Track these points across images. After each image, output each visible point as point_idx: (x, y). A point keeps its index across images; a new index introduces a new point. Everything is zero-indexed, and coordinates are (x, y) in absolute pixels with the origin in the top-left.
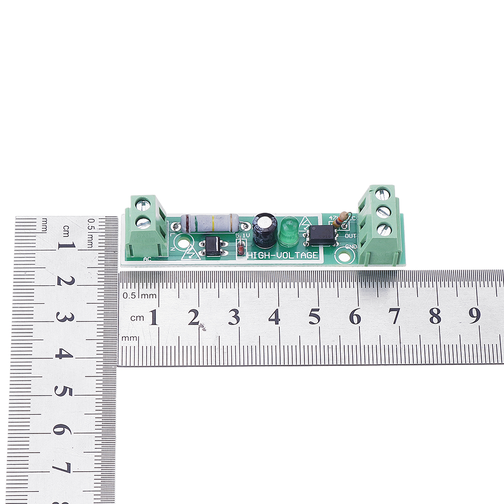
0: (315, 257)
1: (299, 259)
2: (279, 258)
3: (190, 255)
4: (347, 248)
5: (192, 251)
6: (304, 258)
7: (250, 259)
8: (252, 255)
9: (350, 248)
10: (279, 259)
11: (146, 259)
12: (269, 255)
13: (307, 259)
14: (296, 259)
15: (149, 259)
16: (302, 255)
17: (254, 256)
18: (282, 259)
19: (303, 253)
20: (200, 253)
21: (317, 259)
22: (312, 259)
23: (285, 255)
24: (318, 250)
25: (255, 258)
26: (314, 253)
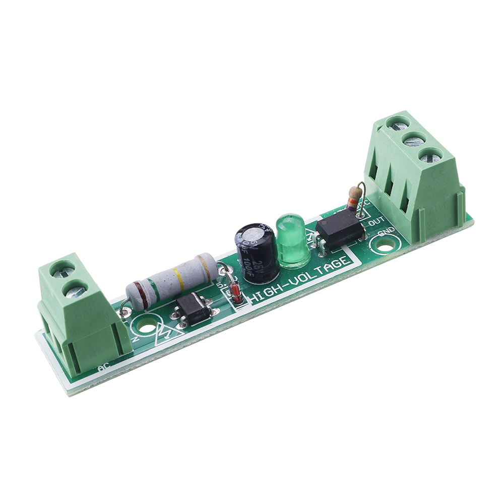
0: (344, 262)
1: (325, 273)
2: (296, 284)
3: (166, 335)
4: (382, 235)
5: (165, 329)
6: (330, 270)
7: (255, 302)
8: (255, 297)
9: (386, 234)
10: (297, 286)
11: (102, 367)
12: (280, 287)
13: (336, 269)
14: (319, 276)
15: (107, 366)
16: (325, 268)
17: (258, 297)
18: (300, 284)
19: (326, 265)
20: (178, 327)
21: (350, 264)
22: (343, 266)
23: (302, 278)
24: (343, 253)
25: (262, 298)
26: (340, 259)
